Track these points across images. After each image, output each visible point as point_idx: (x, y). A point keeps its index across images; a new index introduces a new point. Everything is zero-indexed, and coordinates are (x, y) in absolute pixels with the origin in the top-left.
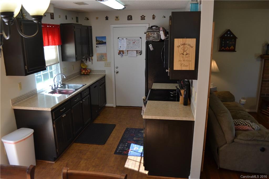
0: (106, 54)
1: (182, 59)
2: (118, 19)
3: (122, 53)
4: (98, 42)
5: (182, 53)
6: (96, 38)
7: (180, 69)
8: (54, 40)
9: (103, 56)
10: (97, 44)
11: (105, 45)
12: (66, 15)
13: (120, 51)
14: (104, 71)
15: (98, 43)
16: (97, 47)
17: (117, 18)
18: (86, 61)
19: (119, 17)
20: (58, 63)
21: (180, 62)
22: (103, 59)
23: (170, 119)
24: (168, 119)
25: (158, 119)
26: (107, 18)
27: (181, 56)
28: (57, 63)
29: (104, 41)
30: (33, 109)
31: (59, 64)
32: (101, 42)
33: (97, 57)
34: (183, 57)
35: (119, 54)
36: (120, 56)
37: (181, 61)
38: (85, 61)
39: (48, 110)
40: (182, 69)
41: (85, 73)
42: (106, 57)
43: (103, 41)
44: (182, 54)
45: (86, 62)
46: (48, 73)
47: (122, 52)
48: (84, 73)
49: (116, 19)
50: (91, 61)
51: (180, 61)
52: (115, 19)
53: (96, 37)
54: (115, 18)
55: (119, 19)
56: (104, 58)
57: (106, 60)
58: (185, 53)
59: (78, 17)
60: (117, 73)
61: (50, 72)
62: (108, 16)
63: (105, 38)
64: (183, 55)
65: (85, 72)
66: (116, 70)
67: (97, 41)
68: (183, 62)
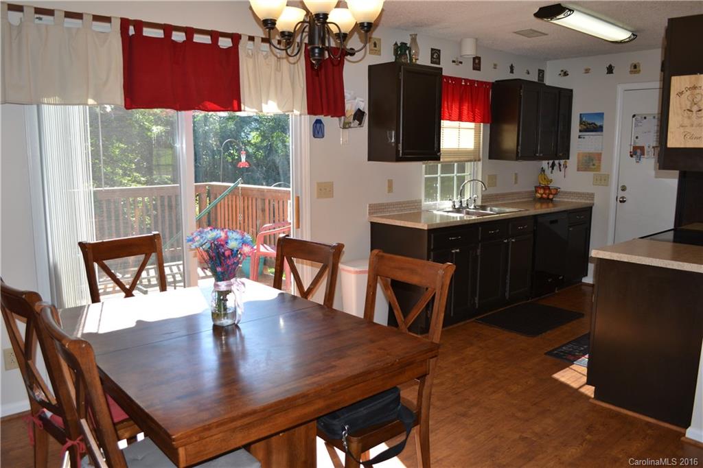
0: (599, 155)
1: (687, 122)
2: (638, 69)
3: (639, 151)
4: (585, 125)
5: (689, 108)
6: (580, 117)
7: (682, 146)
8: (473, 111)
9: (592, 160)
10: (580, 131)
11: (599, 133)
12: (512, 65)
13: (635, 148)
14: (592, 196)
15: (585, 127)
16: (579, 137)
17: (635, 67)
18: (553, 169)
19: (639, 66)
20: (479, 160)
21: (681, 128)
22: (593, 167)
23: (653, 265)
24: (648, 264)
25: (626, 260)
26: (610, 70)
27: (686, 115)
28: (475, 161)
29: (598, 124)
30: (399, 225)
31: (480, 164)
32: (592, 126)
33: (579, 161)
34: (689, 118)
35: (631, 156)
36: (634, 159)
37: (686, 126)
38: (550, 169)
39: (423, 228)
40: (688, 146)
41: (544, 195)
42: (600, 163)
43: (596, 123)
44: (688, 110)
45: (552, 172)
46: (453, 177)
47: (641, 150)
48: (542, 194)
49: (633, 69)
50: (563, 169)
51: (683, 126)
52: (629, 70)
53: (581, 114)
54: (631, 68)
55: (640, 71)
56: (594, 165)
57: (598, 169)
58: (695, 108)
59: (543, 71)
60: (621, 202)
61: (458, 177)
62: (613, 65)
63: (600, 115)
64: (689, 112)
65: (544, 193)
66: (621, 194)
67: (581, 123)
68: (688, 129)
